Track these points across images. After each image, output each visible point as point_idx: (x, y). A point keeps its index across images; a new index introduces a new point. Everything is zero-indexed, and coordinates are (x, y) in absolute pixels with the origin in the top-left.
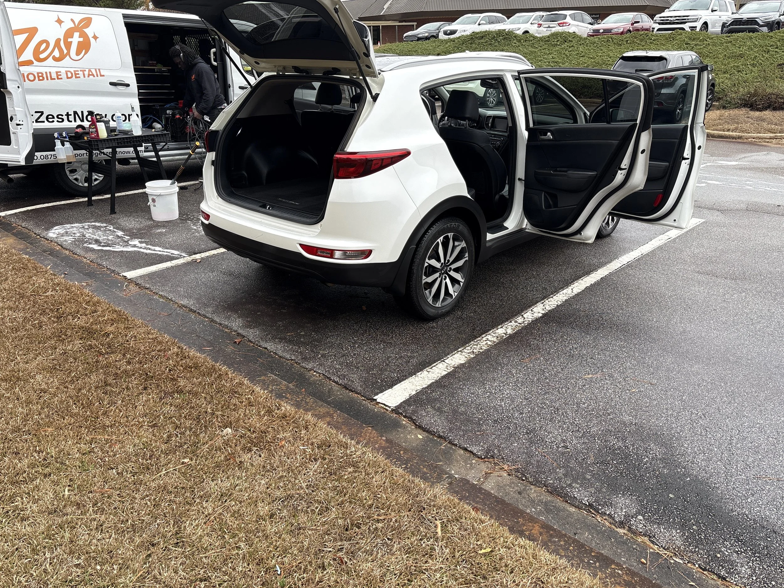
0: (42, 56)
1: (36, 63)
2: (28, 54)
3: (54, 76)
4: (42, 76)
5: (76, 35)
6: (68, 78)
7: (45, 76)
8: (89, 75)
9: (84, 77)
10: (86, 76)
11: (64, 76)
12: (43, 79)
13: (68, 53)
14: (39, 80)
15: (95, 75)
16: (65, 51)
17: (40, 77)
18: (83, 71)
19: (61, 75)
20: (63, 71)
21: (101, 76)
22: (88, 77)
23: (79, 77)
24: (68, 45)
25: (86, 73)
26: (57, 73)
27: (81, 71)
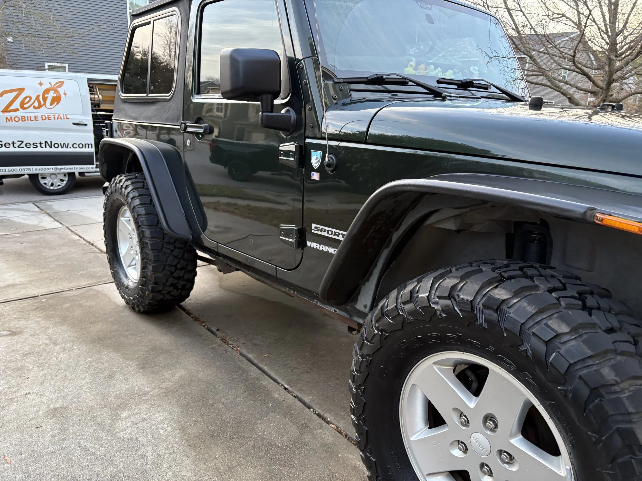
0: (26, 106)
1: (21, 110)
2: (16, 105)
4: (24, 119)
5: (52, 92)
6: (43, 120)
7: (26, 118)
8: (58, 118)
9: (54, 119)
11: (40, 118)
12: (25, 120)
13: (45, 104)
14: (22, 121)
15: (63, 118)
16: (43, 103)
17: (23, 119)
18: (54, 115)
19: (37, 118)
20: (40, 115)
21: (67, 118)
23: (51, 119)
24: (45, 99)
25: (56, 117)
26: (35, 116)
27: (52, 115)
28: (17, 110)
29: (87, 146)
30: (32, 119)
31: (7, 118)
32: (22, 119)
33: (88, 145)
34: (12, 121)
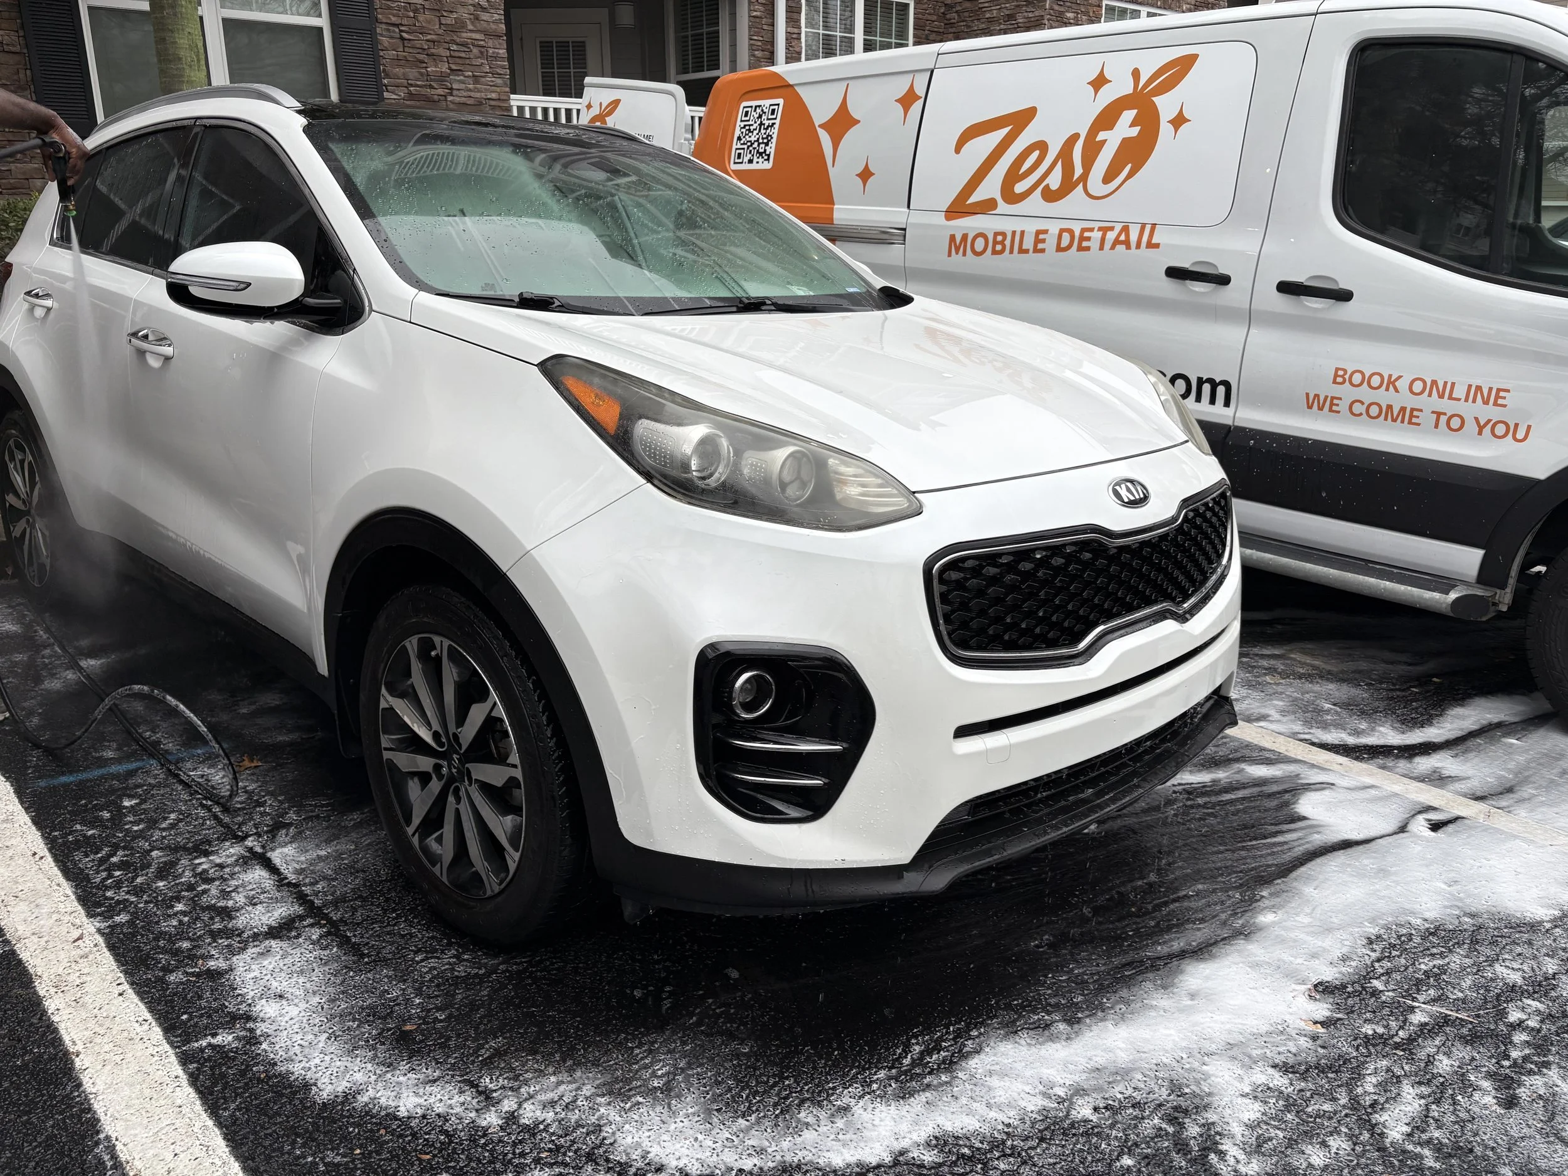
0: (1020, 188)
1: (1003, 207)
2: (992, 186)
3: (1028, 243)
4: (1002, 243)
5: (1129, 115)
6: (1059, 249)
7: (1008, 243)
8: (1117, 242)
9: (1101, 248)
10: (1108, 245)
11: (1050, 243)
12: (1002, 252)
13: (1084, 178)
14: (994, 252)
15: (1133, 244)
16: (1078, 171)
17: (999, 244)
18: (1105, 230)
19: (1043, 241)
20: (1054, 228)
21: (1151, 245)
22: (1113, 248)
23: (1088, 249)
24: (1092, 149)
25: (1111, 236)
26: (1038, 233)
27: (1100, 229)
28: (988, 206)
29: (1206, 388)
30: (1024, 247)
31: (952, 238)
32: (995, 243)
33: (1214, 385)
34: (964, 254)
